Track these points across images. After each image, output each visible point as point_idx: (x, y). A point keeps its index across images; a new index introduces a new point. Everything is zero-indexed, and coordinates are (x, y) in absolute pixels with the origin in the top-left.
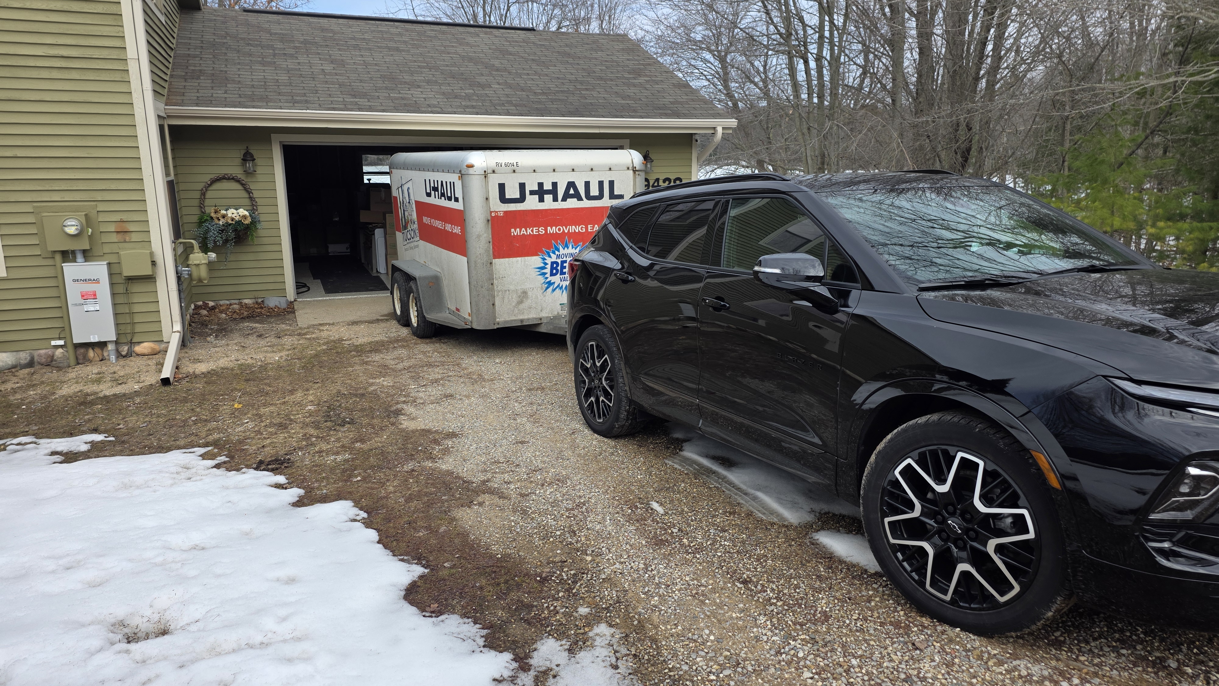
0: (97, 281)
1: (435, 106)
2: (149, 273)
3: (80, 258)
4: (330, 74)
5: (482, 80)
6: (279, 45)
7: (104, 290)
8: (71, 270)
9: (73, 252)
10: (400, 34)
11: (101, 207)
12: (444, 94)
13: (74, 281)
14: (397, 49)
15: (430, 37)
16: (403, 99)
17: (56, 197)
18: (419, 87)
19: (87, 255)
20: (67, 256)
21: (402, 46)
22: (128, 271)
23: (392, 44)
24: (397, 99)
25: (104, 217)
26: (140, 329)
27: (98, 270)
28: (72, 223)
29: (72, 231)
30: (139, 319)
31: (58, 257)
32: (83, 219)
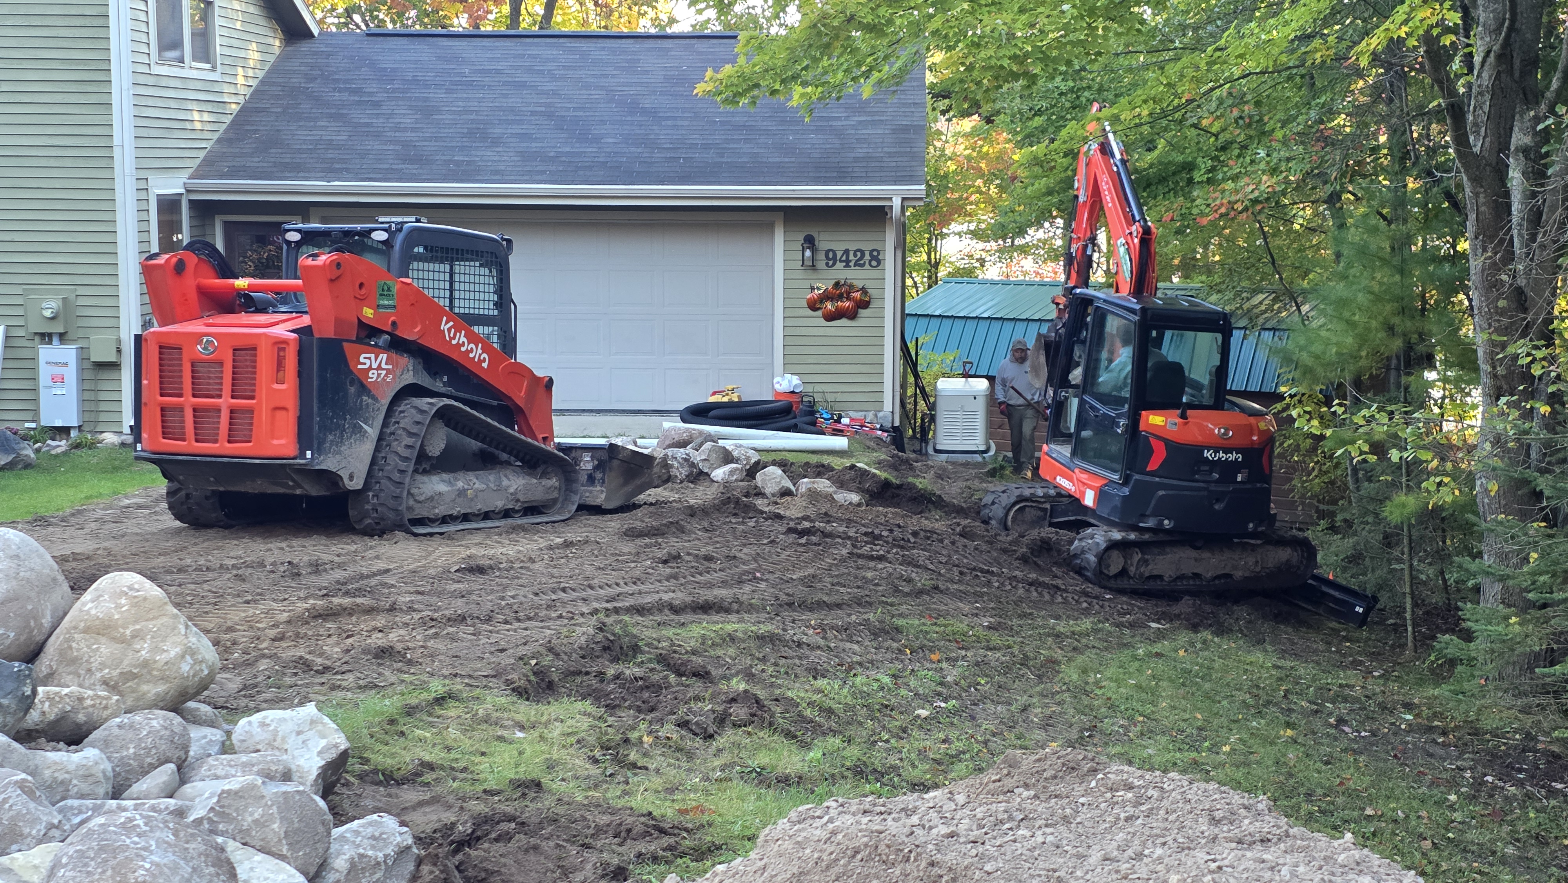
0: (66, 364)
2: (113, 359)
3: (55, 340)
7: (71, 373)
8: (46, 353)
9: (50, 335)
11: (81, 291)
13: (47, 363)
17: (44, 280)
19: (63, 337)
20: (46, 337)
22: (96, 357)
25: (81, 301)
26: (103, 417)
27: (68, 353)
28: (50, 305)
29: (48, 314)
30: (103, 407)
31: (37, 339)
32: (60, 303)
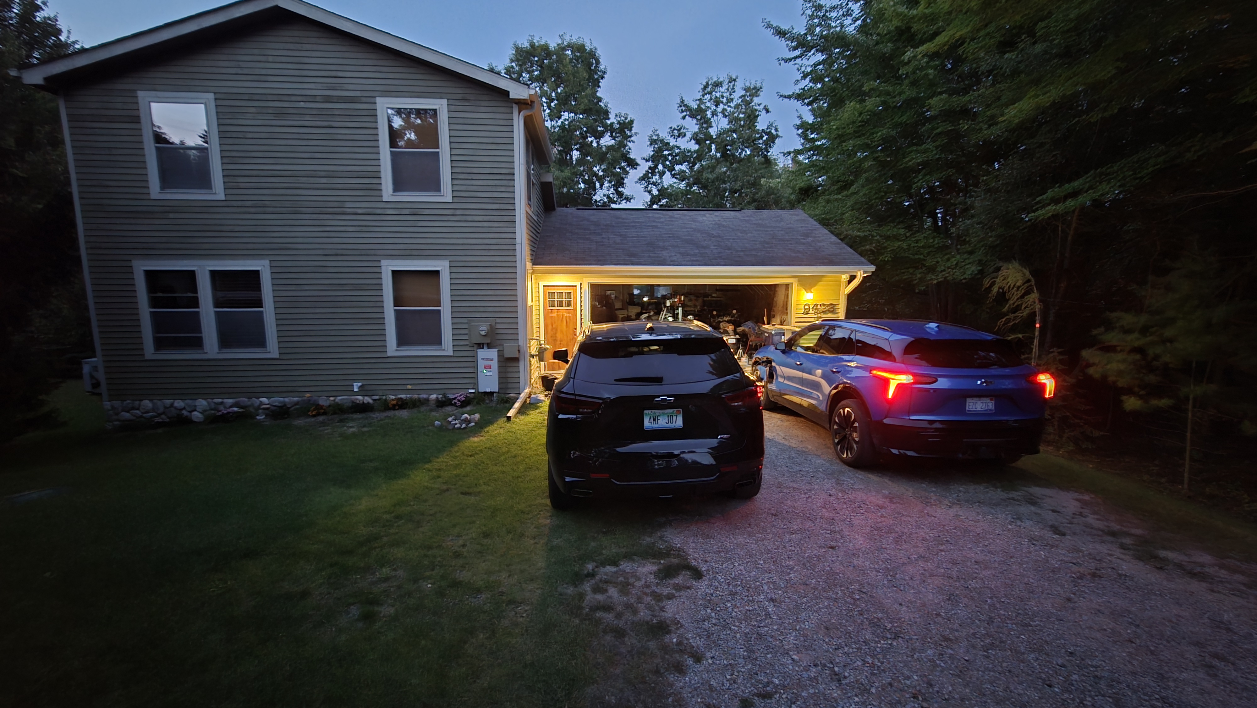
0: (492, 360)
1: (674, 261)
2: (517, 356)
3: (485, 347)
4: (618, 244)
5: (704, 243)
6: (592, 228)
7: (495, 364)
8: (483, 354)
9: (483, 344)
10: (660, 218)
11: (498, 320)
12: (680, 253)
13: (482, 359)
14: (657, 227)
15: (677, 218)
16: (658, 257)
17: (478, 315)
18: (667, 249)
19: (489, 346)
20: (480, 346)
21: (659, 225)
22: (507, 355)
23: (654, 224)
24: (654, 257)
25: (498, 326)
26: (510, 386)
27: (493, 354)
28: (483, 329)
29: (483, 333)
30: (510, 380)
31: (476, 346)
32: (489, 327)
